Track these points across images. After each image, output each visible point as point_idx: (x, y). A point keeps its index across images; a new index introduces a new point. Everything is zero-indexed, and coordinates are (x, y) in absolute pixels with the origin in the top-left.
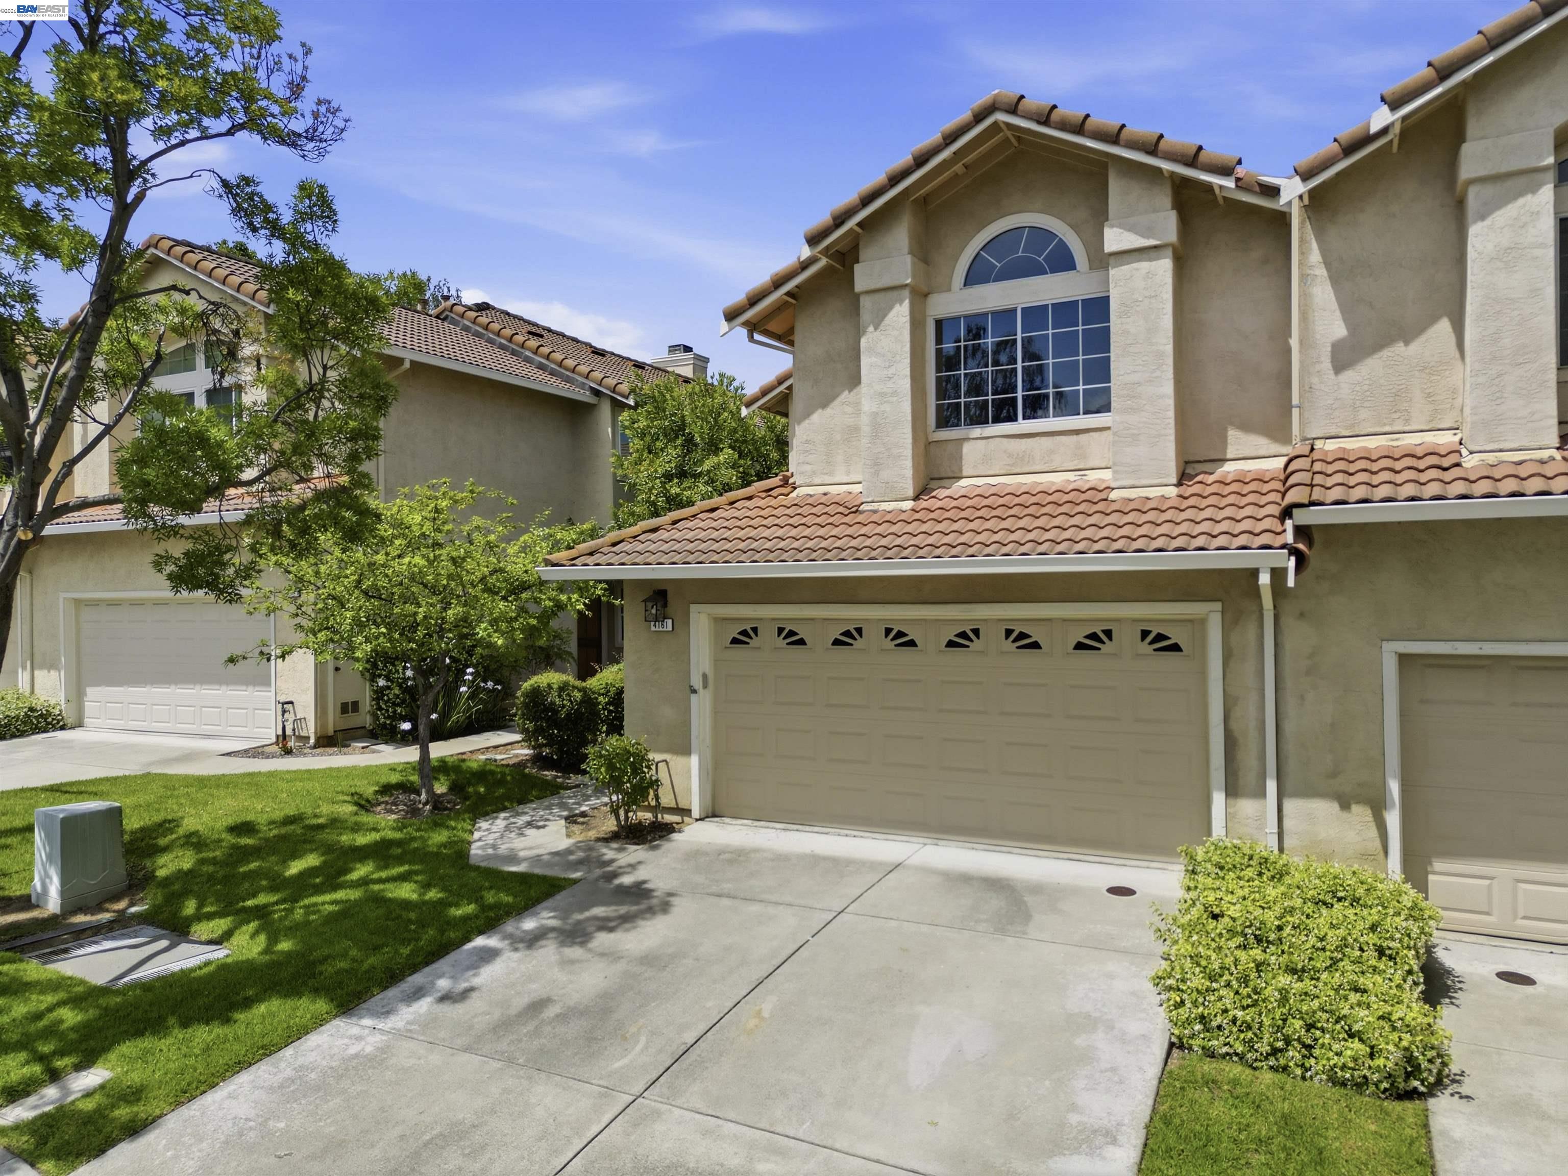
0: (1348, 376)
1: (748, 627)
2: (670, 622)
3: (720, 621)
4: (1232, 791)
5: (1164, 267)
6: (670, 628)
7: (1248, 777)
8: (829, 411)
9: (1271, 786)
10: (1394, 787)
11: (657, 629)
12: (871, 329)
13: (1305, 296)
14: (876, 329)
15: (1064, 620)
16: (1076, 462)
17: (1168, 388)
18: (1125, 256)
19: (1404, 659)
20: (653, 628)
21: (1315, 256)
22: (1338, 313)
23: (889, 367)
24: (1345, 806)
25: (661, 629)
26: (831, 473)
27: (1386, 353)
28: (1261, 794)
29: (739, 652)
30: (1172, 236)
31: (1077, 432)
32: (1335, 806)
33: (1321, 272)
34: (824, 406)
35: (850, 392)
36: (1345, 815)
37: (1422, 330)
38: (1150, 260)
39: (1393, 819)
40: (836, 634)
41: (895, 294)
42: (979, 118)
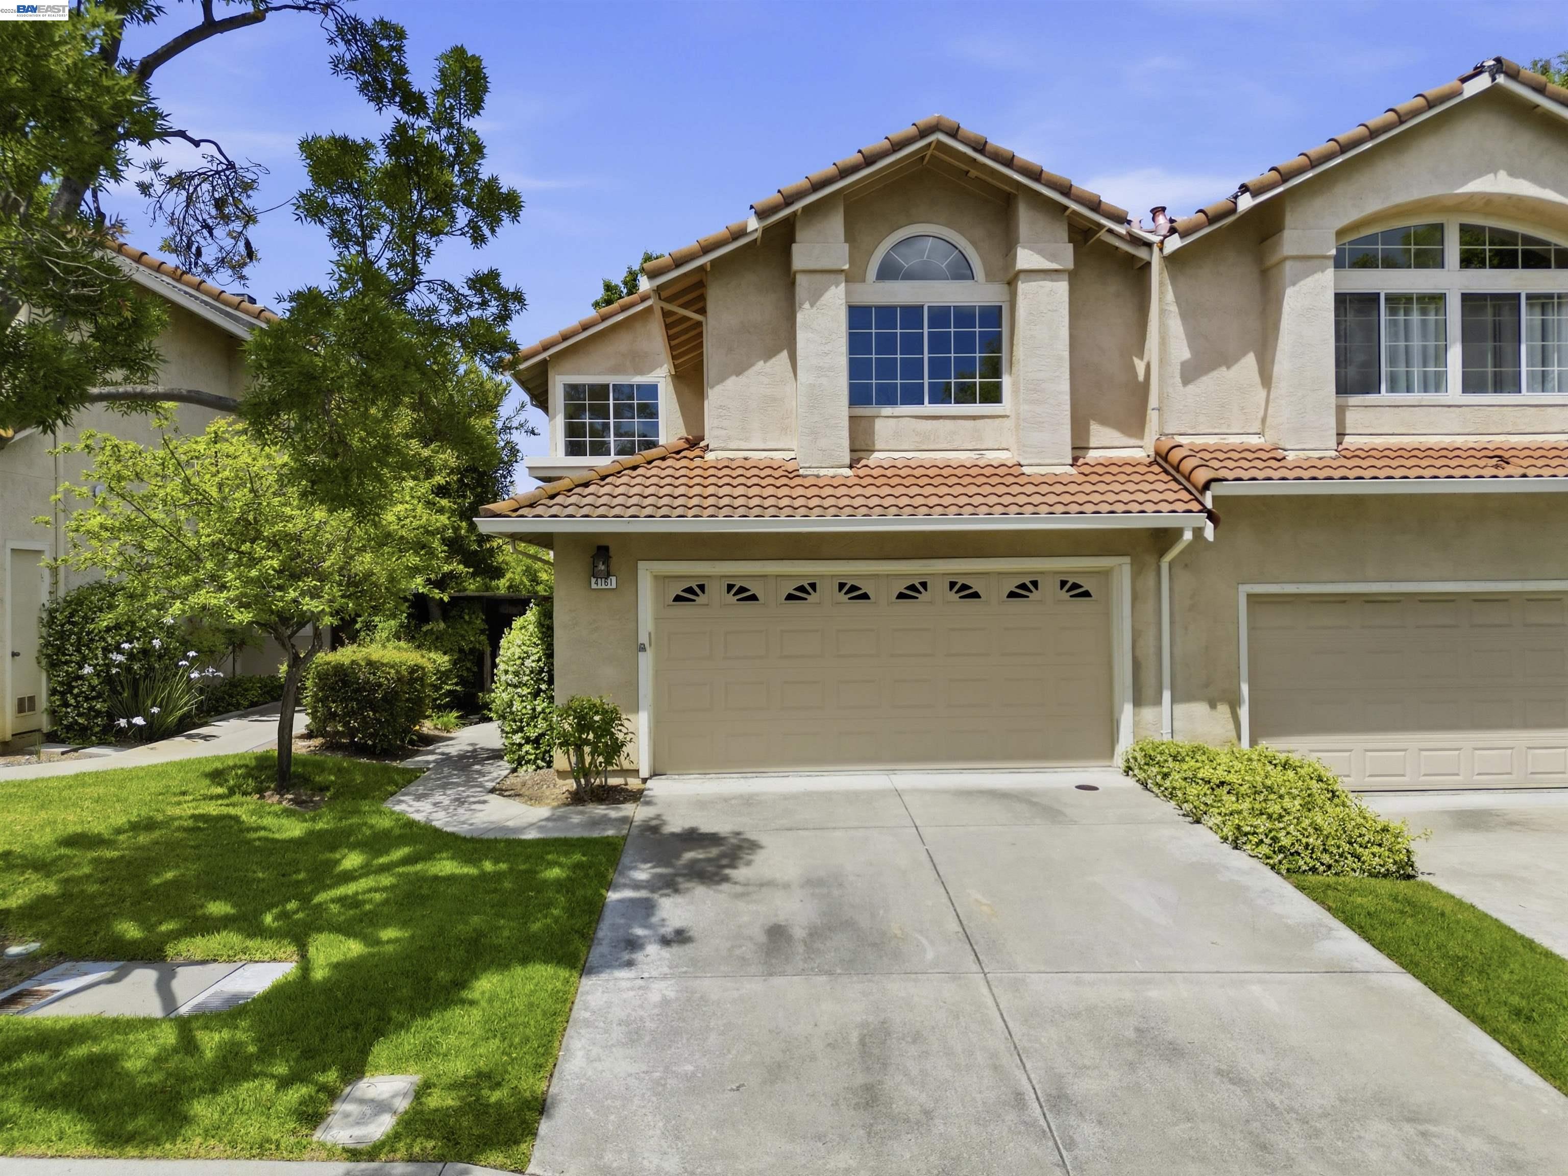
0: (1191, 387)
1: (694, 584)
2: (614, 579)
3: (661, 580)
4: (1138, 702)
5: (1062, 287)
6: (614, 586)
7: (1149, 691)
8: (742, 379)
9: (1167, 695)
10: (1245, 688)
11: (599, 587)
12: (807, 305)
13: (1163, 326)
14: (812, 306)
15: (1000, 573)
16: (974, 443)
17: (1065, 386)
18: (1032, 274)
19: (1252, 599)
20: (594, 586)
21: (1170, 296)
22: (1185, 342)
23: (826, 343)
24: (1213, 706)
25: (604, 587)
26: (746, 439)
27: (1215, 374)
28: (1158, 702)
29: (684, 609)
30: (1070, 265)
31: (974, 418)
32: (1207, 707)
33: (1174, 308)
34: (738, 374)
35: (765, 362)
36: (1214, 713)
37: (1236, 360)
38: (1052, 280)
39: (1244, 713)
40: (790, 589)
41: (832, 277)
42: (924, 133)
